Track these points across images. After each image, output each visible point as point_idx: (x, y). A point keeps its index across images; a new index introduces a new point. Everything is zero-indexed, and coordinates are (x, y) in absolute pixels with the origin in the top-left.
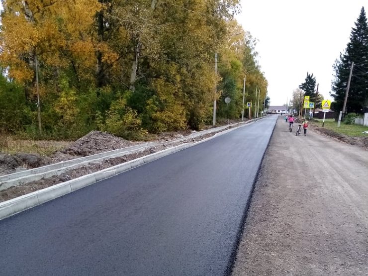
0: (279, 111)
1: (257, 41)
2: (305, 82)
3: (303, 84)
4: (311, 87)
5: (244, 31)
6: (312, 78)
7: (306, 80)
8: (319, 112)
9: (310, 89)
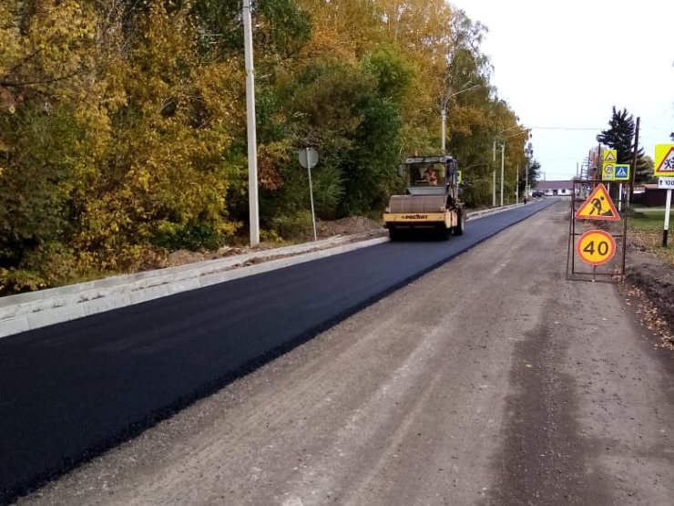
0: (564, 191)
1: (482, 32)
2: (610, 127)
3: (604, 133)
4: (623, 138)
5: (448, 9)
6: (626, 119)
7: (612, 123)
8: (646, 189)
9: (621, 143)
